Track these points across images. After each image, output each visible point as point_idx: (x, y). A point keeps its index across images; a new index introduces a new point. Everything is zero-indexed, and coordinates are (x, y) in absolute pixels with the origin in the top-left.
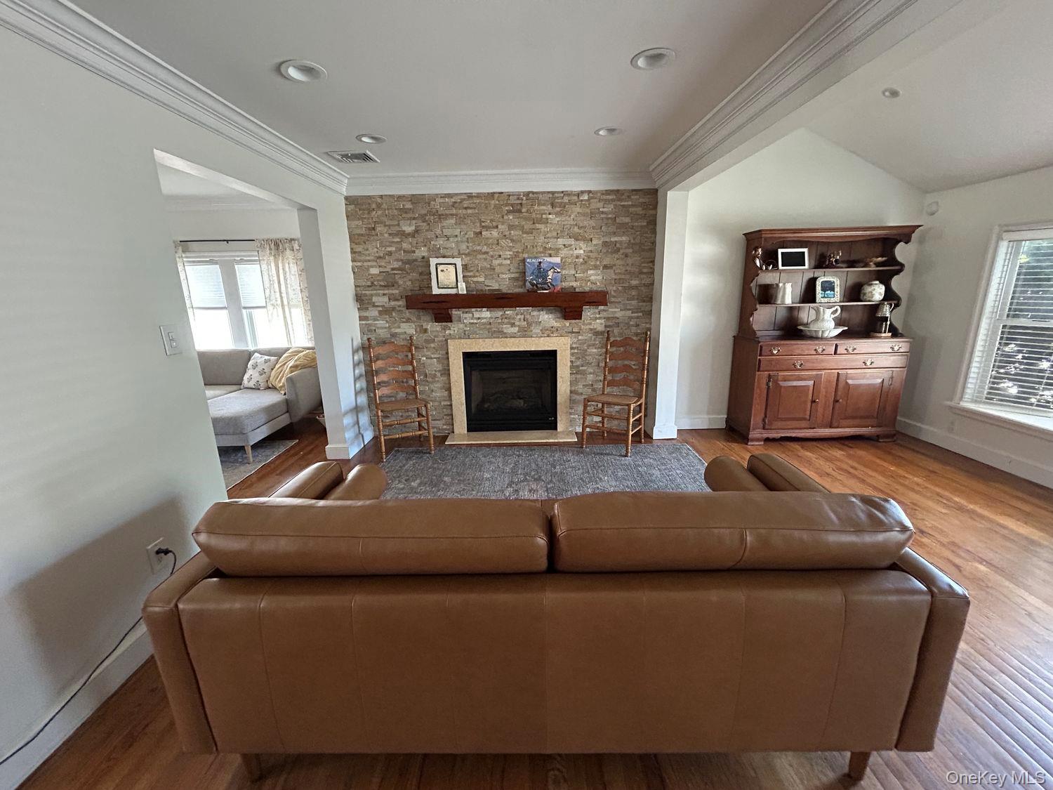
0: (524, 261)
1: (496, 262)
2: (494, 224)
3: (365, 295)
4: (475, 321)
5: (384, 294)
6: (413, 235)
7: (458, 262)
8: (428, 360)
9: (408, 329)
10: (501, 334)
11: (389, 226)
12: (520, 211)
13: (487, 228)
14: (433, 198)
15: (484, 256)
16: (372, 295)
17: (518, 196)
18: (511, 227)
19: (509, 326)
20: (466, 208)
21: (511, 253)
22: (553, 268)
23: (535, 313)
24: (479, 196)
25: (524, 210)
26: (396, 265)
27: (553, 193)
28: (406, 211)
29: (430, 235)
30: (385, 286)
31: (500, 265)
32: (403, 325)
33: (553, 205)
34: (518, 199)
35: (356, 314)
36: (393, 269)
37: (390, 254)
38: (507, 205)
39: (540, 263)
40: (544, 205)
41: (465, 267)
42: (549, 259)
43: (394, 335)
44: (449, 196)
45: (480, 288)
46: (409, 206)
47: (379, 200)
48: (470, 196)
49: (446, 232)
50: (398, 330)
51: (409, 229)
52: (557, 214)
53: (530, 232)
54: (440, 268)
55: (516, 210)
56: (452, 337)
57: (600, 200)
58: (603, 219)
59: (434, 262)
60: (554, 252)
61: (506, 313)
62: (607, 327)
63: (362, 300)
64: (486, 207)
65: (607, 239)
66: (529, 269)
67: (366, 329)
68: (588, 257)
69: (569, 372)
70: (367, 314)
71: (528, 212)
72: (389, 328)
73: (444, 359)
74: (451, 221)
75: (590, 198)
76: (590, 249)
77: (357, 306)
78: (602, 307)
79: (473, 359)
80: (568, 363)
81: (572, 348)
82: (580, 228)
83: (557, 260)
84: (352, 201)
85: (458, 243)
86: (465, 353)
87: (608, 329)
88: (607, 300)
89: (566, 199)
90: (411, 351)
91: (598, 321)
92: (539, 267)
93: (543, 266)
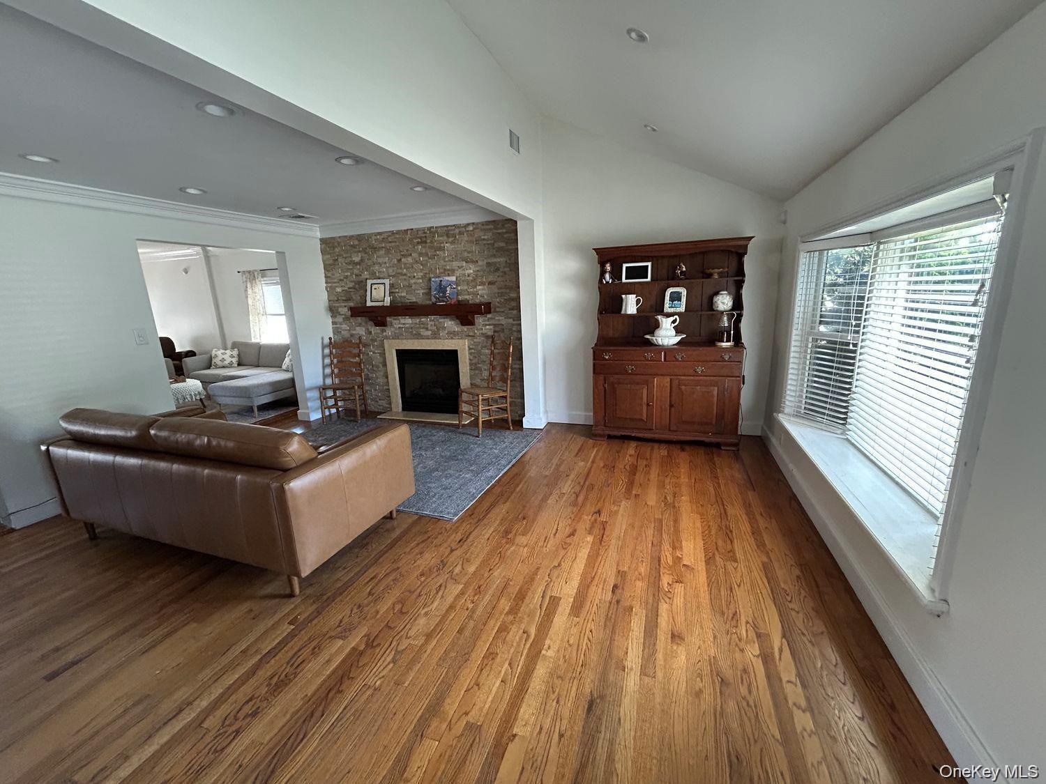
0: (430, 280)
1: (412, 281)
2: (410, 252)
3: (335, 307)
4: (402, 326)
5: (345, 306)
6: (359, 263)
7: (387, 282)
8: (372, 352)
9: (361, 331)
10: (419, 336)
11: (346, 258)
12: (426, 242)
13: (405, 256)
14: (370, 236)
15: (405, 277)
16: (338, 307)
17: (423, 230)
18: (420, 254)
19: (424, 330)
20: (390, 242)
21: (422, 274)
22: (450, 285)
23: (442, 320)
24: (398, 232)
25: (428, 241)
26: (351, 285)
27: (447, 226)
28: (354, 246)
29: (370, 263)
30: (345, 300)
31: (415, 283)
32: (357, 328)
33: (448, 237)
34: (424, 233)
35: (330, 320)
36: (349, 288)
37: (346, 277)
38: (416, 238)
39: (441, 281)
40: (442, 236)
41: (392, 286)
42: (447, 278)
43: (352, 335)
44: (380, 234)
45: (403, 301)
46: (356, 243)
47: (339, 240)
48: (392, 233)
49: (380, 260)
50: (354, 332)
51: (357, 259)
52: (452, 243)
53: (432, 257)
54: (382, 286)
55: (423, 242)
56: (387, 338)
57: (482, 230)
58: (484, 244)
59: (369, 282)
60: (451, 272)
61: (422, 320)
62: (495, 332)
63: (332, 310)
64: (403, 241)
65: (489, 261)
66: (434, 286)
67: (336, 331)
68: (476, 275)
69: (468, 368)
70: (336, 320)
71: (431, 242)
72: (349, 330)
73: (383, 354)
74: (382, 252)
75: (474, 229)
76: (477, 269)
77: (330, 314)
78: (489, 316)
79: (403, 355)
80: (468, 361)
81: (470, 349)
82: (469, 252)
83: (453, 279)
84: (323, 241)
85: (387, 268)
86: (396, 350)
87: (496, 334)
88: (492, 310)
89: (457, 231)
90: (359, 347)
91: (487, 327)
92: (440, 285)
93: (443, 283)
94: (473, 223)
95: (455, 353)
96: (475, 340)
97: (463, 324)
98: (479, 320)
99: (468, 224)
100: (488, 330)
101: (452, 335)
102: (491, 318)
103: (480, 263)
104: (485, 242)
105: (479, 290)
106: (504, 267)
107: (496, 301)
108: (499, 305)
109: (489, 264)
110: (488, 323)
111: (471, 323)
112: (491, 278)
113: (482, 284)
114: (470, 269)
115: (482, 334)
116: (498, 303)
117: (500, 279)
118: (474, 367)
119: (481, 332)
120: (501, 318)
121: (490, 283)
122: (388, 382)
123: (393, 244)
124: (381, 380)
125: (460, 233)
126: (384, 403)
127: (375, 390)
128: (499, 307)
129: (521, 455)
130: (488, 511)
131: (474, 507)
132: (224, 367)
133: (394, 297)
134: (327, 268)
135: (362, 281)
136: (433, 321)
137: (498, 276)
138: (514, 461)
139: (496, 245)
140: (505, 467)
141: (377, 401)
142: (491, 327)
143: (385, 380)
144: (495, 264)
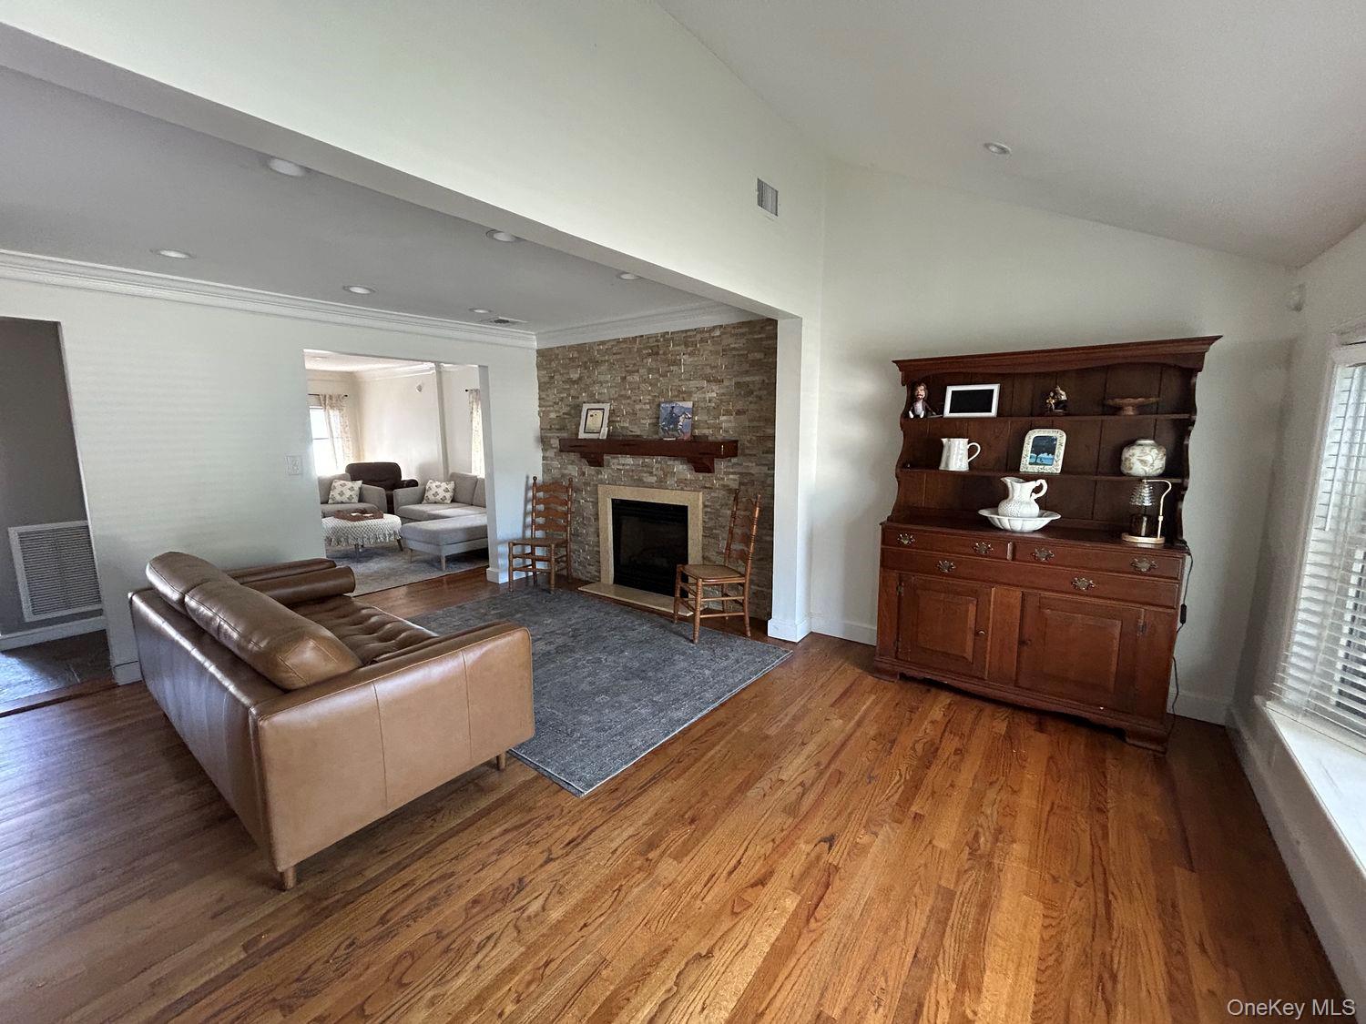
0: (659, 405)
1: (638, 407)
2: (637, 367)
3: (546, 437)
4: (621, 467)
5: (558, 437)
6: (577, 382)
7: (607, 407)
8: (584, 500)
9: (573, 471)
10: (640, 483)
11: (563, 374)
12: (657, 354)
13: (631, 372)
14: (591, 345)
15: (628, 401)
16: (550, 438)
17: (656, 336)
18: (650, 371)
19: (647, 475)
20: (615, 354)
21: (650, 398)
22: (684, 413)
23: (671, 463)
24: (625, 340)
25: (661, 352)
26: (566, 409)
27: (686, 331)
28: (572, 359)
29: (589, 381)
30: (558, 429)
31: (640, 410)
32: (570, 467)
33: (686, 345)
34: (656, 341)
35: (540, 454)
36: (564, 414)
37: (562, 399)
38: (646, 348)
39: (673, 407)
40: (679, 345)
41: (612, 413)
42: (681, 404)
43: (563, 476)
44: (603, 343)
45: (624, 433)
46: (576, 355)
47: (557, 352)
48: (618, 341)
49: (602, 378)
50: (566, 472)
51: (575, 376)
52: (691, 354)
53: (664, 375)
54: (600, 412)
55: (654, 353)
56: (602, 482)
57: (732, 335)
58: (734, 356)
59: (586, 407)
60: (686, 395)
61: (646, 460)
62: (741, 484)
63: (544, 441)
64: (630, 352)
65: (739, 379)
66: (664, 414)
67: (546, 469)
68: (721, 401)
69: (701, 533)
70: (548, 454)
71: (664, 354)
72: (560, 469)
73: (596, 504)
74: (604, 367)
75: (722, 333)
76: (722, 391)
77: (541, 447)
78: (734, 460)
79: (620, 507)
80: (700, 523)
81: (705, 506)
82: (712, 368)
83: (689, 404)
84: (540, 353)
85: (608, 388)
86: (613, 500)
87: (742, 487)
88: (739, 451)
89: (698, 337)
90: (567, 491)
91: (731, 476)
92: (672, 412)
93: (676, 411)
94: (721, 326)
95: (683, 511)
96: (713, 494)
97: (698, 470)
98: (721, 465)
99: (714, 328)
100: (732, 480)
101: (683, 484)
102: (738, 464)
103: (726, 383)
104: (734, 353)
105: (722, 422)
106: (760, 389)
107: (745, 440)
108: (748, 445)
109: (737, 384)
110: (731, 470)
111: (709, 470)
112: (739, 406)
113: (728, 413)
114: (713, 391)
115: (724, 486)
116: (749, 442)
117: (752, 406)
118: (709, 533)
119: (721, 482)
120: (750, 464)
121: (739, 413)
122: (599, 542)
123: (618, 357)
124: (592, 539)
125: (702, 340)
126: (592, 569)
127: (584, 551)
128: (748, 448)
129: (743, 686)
130: (643, 789)
131: (626, 776)
132: (435, 503)
133: (615, 428)
134: (543, 388)
135: (578, 406)
136: (660, 463)
137: (751, 403)
138: (728, 696)
139: (751, 357)
140: (708, 704)
141: (585, 567)
142: (736, 477)
143: (596, 540)
144: (747, 384)
